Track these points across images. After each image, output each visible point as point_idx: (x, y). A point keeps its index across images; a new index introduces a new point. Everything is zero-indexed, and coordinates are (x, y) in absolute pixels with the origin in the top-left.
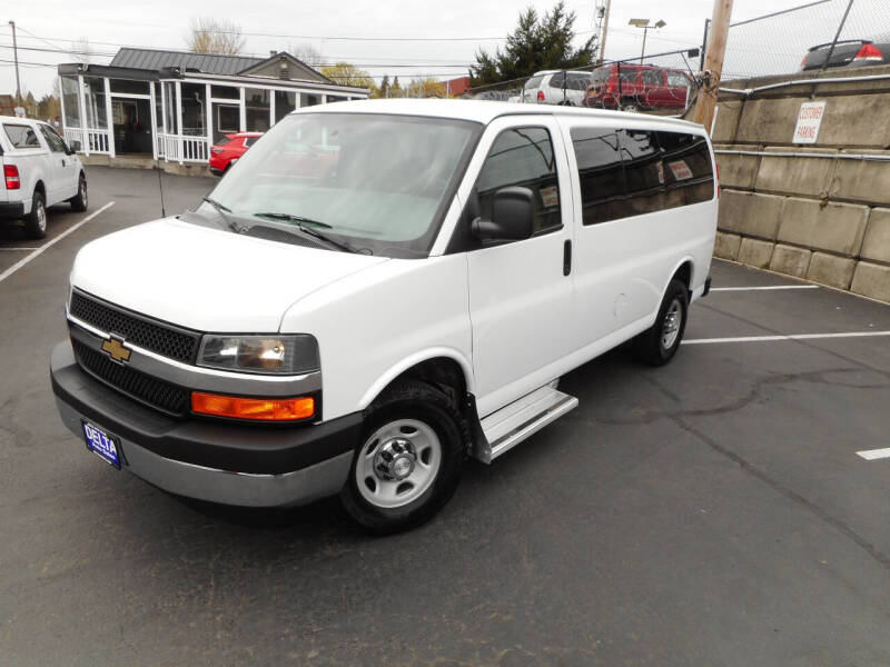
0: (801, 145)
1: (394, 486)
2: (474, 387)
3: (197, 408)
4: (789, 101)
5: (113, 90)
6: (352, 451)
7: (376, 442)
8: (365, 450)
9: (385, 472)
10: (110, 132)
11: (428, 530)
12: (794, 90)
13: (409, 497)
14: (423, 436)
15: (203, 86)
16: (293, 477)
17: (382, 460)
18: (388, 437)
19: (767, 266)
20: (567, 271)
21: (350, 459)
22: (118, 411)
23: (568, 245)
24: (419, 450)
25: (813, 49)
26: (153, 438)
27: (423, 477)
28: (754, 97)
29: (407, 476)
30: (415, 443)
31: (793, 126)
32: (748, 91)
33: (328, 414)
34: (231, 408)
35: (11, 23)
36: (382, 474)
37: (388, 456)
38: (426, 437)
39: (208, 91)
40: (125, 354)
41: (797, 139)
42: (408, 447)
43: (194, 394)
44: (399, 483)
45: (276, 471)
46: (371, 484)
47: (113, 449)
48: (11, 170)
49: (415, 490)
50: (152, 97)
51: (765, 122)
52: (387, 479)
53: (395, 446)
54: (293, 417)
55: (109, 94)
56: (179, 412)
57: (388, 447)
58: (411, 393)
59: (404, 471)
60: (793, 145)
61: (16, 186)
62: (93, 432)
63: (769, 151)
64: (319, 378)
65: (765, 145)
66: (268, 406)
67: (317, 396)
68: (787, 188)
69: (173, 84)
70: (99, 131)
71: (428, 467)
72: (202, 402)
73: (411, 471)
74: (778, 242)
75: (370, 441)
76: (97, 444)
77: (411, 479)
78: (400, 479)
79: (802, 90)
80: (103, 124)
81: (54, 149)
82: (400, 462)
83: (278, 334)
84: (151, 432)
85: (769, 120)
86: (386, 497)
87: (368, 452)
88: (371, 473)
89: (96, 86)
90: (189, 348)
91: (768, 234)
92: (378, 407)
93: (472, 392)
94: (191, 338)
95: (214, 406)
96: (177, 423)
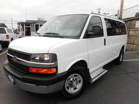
0: (137, 28)
1: (73, 88)
2: (89, 67)
3: (30, 71)
4: (134, 21)
5: (25, 26)
6: (64, 81)
7: (69, 79)
8: (67, 80)
9: (71, 85)
10: (25, 32)
11: (80, 98)
12: (135, 19)
13: (76, 91)
14: (79, 77)
15: (38, 25)
16: (51, 87)
17: (70, 83)
18: (71, 78)
19: (132, 49)
20: (105, 45)
21: (64, 82)
22: (15, 72)
23: (105, 39)
24: (78, 80)
25: (137, 13)
26: (21, 78)
27: (79, 86)
28: (128, 21)
29: (76, 86)
30: (77, 79)
31: (135, 25)
32: (127, 20)
33: (59, 72)
34: (37, 71)
35: (12, 18)
36: (70, 86)
37: (72, 82)
38: (80, 77)
39: (39, 25)
40: (16, 60)
41: (136, 27)
42: (76, 80)
43: (30, 68)
44: (74, 88)
45: (47, 85)
46: (68, 88)
47: (13, 81)
48: (7, 36)
49: (77, 89)
50: (31, 27)
51: (130, 25)
52: (72, 87)
53: (73, 79)
54: (51, 72)
55: (25, 27)
56: (26, 72)
57: (72, 80)
58: (76, 68)
59: (75, 85)
60: (135, 28)
61: (8, 38)
62: (10, 77)
63: (131, 29)
64: (57, 63)
65: (130, 28)
66: (46, 70)
67: (57, 68)
68: (135, 35)
69: (34, 25)
70: (23, 32)
71: (80, 84)
72: (31, 70)
73: (77, 85)
74: (134, 44)
75: (68, 78)
76: (10, 79)
77: (77, 87)
78: (74, 87)
79: (136, 19)
80: (24, 31)
81: (15, 33)
82: (74, 83)
83: (48, 53)
84: (21, 76)
85: (131, 24)
86: (71, 91)
87: (68, 81)
88: (68, 86)
89: (23, 26)
90: (29, 58)
91: (132, 43)
92: (70, 71)
93: (88, 68)
94: (29, 55)
95: (34, 71)
96: (26, 74)
